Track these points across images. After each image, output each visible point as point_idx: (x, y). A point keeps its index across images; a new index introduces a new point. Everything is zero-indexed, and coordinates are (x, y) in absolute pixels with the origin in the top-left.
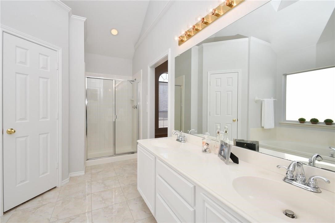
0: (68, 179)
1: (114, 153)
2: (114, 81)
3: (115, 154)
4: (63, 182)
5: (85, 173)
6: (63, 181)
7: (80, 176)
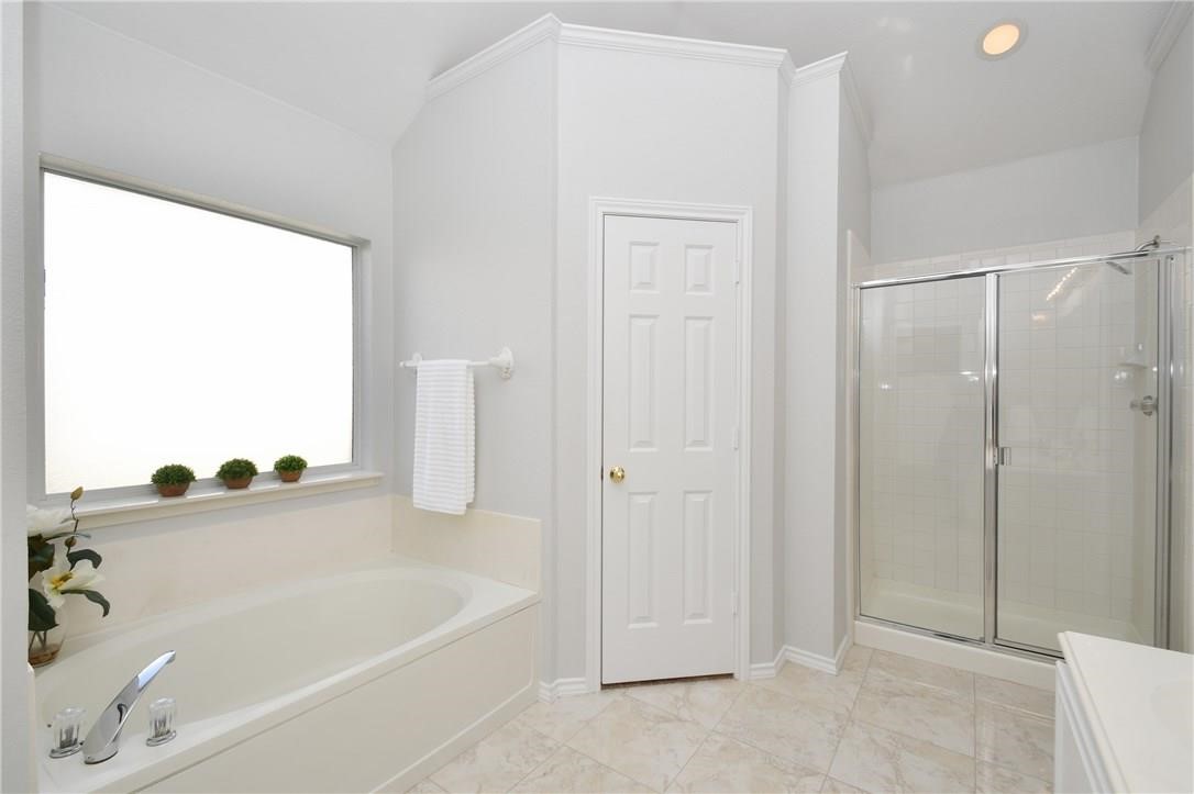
0: (772, 664)
1: (992, 634)
2: (991, 278)
3: (996, 637)
4: (755, 669)
5: (840, 670)
6: (754, 666)
7: (817, 674)
